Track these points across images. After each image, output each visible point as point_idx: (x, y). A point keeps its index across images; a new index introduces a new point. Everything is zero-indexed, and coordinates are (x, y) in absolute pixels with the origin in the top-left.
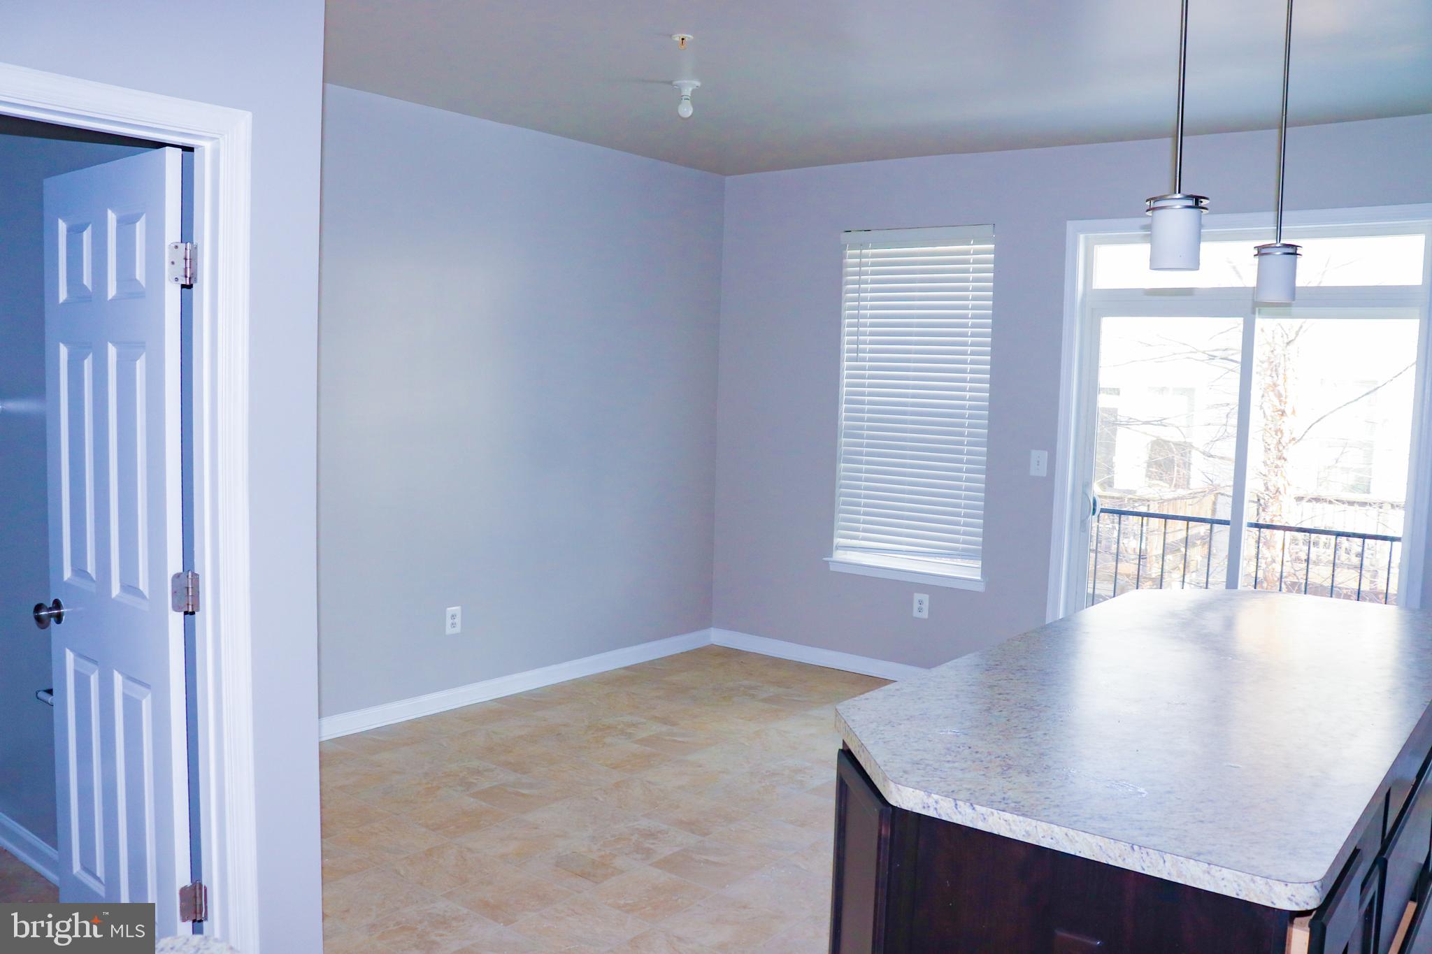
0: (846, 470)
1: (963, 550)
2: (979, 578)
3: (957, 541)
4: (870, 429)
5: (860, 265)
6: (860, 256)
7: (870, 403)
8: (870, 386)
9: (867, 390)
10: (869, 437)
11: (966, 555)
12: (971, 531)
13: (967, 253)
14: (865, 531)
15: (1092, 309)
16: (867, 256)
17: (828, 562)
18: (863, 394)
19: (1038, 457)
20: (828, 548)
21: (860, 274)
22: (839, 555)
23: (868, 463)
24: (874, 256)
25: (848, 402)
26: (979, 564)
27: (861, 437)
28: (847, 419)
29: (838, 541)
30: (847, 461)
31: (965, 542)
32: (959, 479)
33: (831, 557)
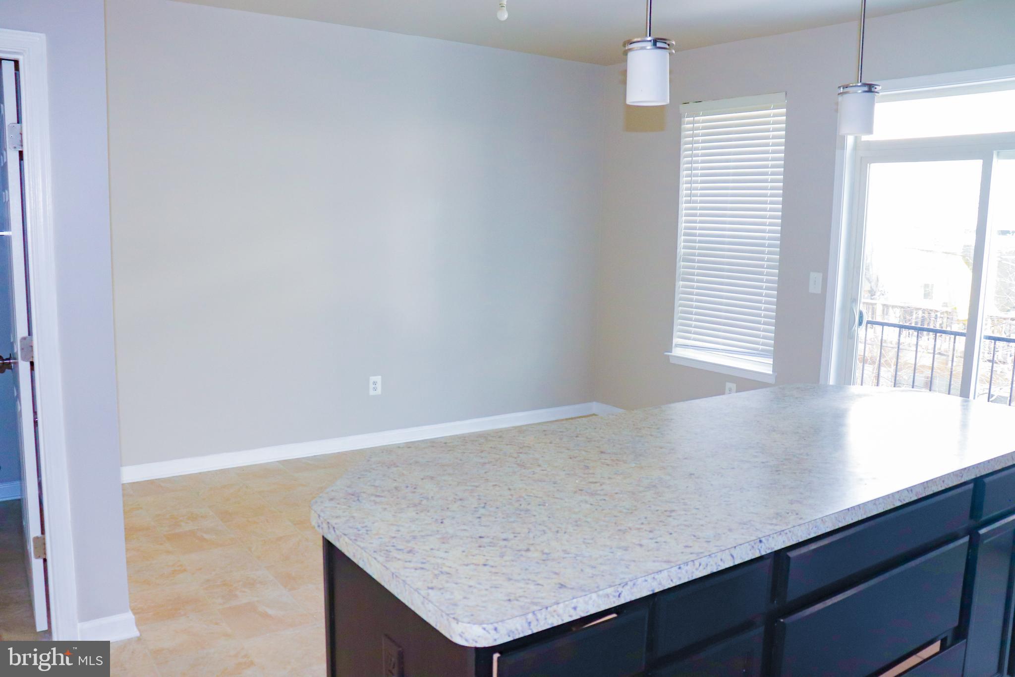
0: (684, 286)
1: (762, 350)
2: (771, 373)
3: (757, 343)
4: (700, 255)
5: (693, 129)
6: (693, 123)
7: (700, 235)
8: (701, 222)
9: (698, 225)
10: (699, 262)
11: (762, 354)
12: (766, 336)
13: (769, 116)
14: (695, 333)
15: (861, 157)
16: (698, 122)
17: (668, 356)
18: (695, 228)
19: (815, 277)
20: (669, 346)
21: (693, 136)
22: (678, 352)
23: (698, 281)
24: (704, 122)
25: (685, 235)
26: (771, 361)
27: (693, 261)
28: (685, 247)
29: (676, 340)
30: (684, 280)
31: (763, 344)
32: (760, 295)
33: (671, 352)
